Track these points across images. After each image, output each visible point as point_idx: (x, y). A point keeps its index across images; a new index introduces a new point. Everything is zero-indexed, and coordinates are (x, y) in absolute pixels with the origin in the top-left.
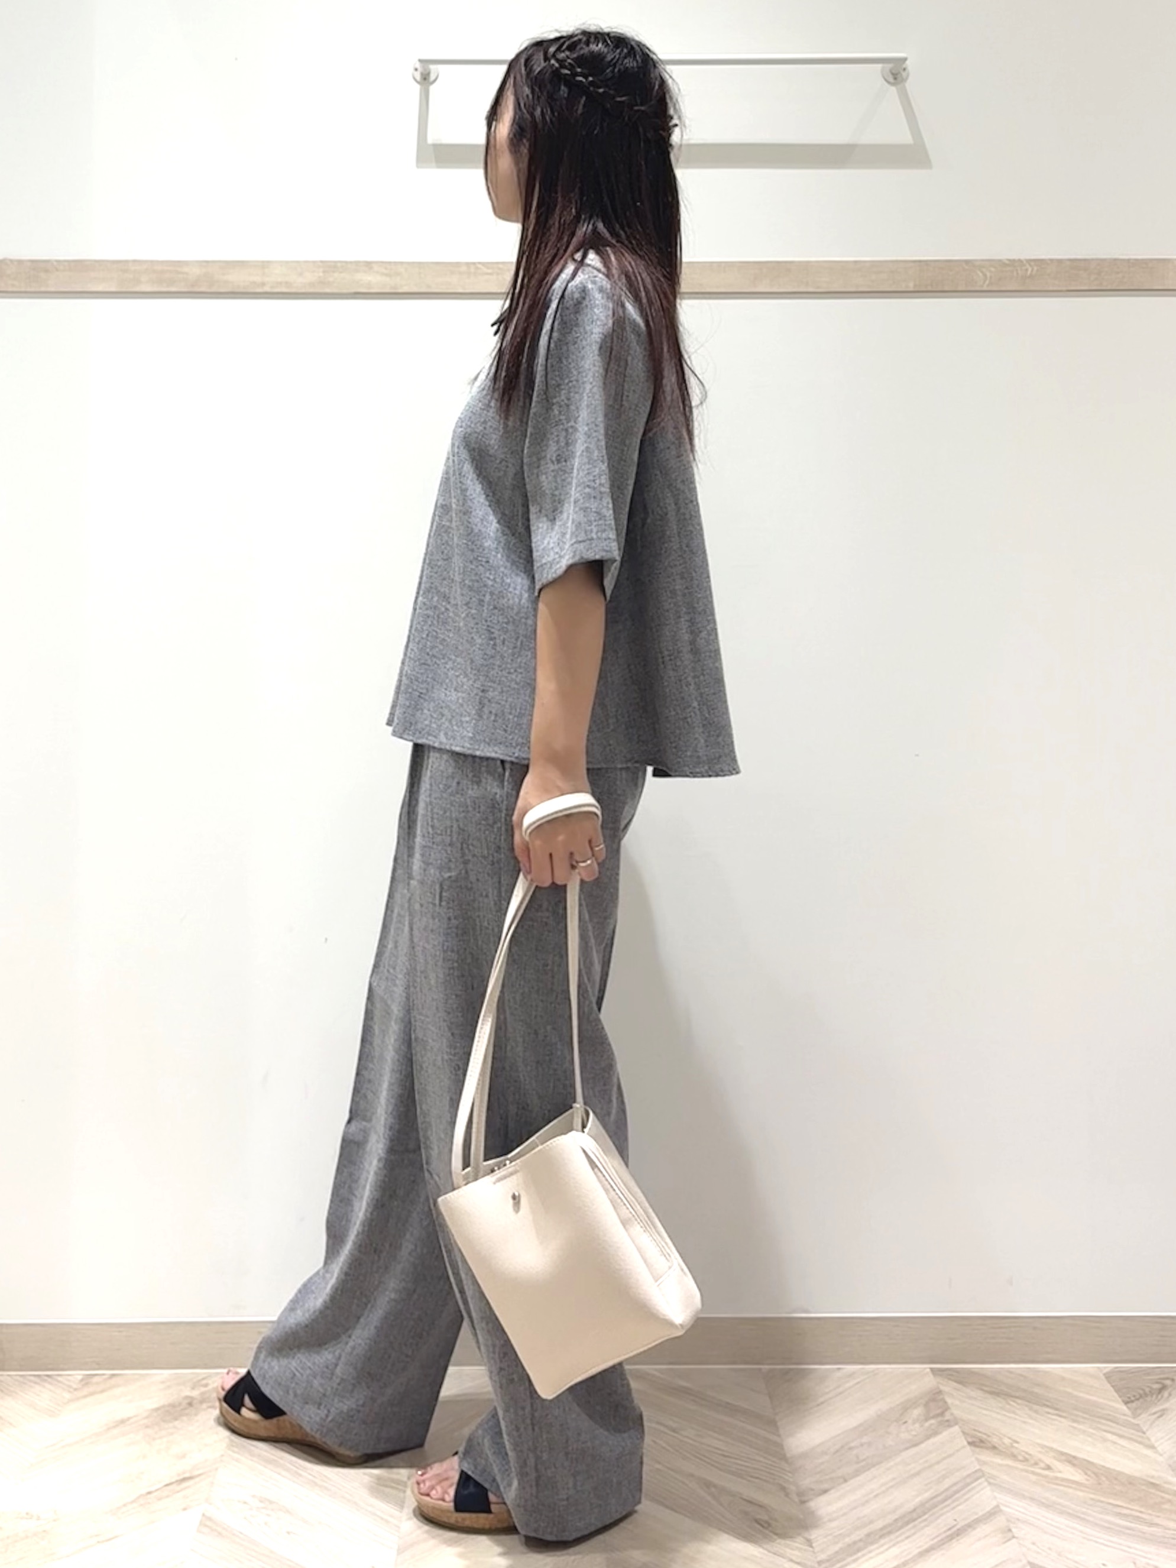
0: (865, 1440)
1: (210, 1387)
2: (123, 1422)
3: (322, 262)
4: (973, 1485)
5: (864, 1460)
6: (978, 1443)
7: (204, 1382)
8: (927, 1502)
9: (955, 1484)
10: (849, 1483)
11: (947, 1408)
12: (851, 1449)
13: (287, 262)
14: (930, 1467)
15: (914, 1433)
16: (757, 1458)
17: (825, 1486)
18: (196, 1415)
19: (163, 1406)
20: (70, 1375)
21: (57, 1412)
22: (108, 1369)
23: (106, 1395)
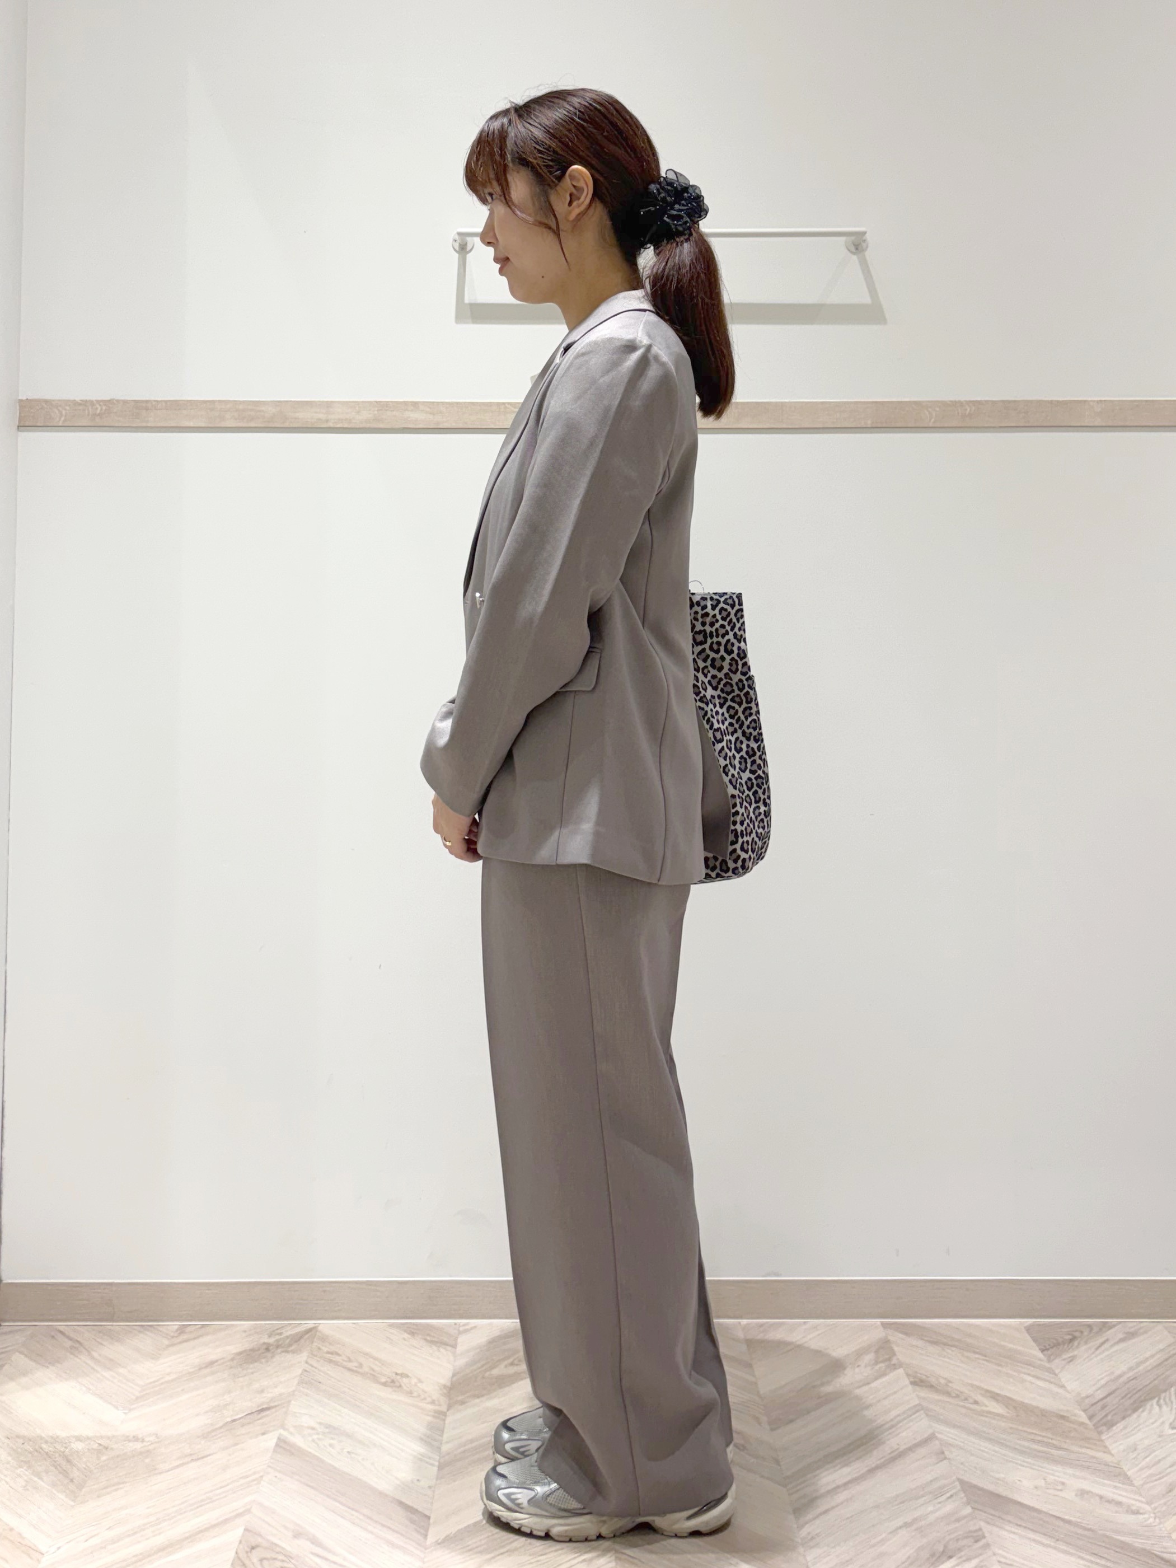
1: (284, 1335)
2: (212, 1363)
3: (375, 402)
6: (919, 1382)
7: (279, 1331)
9: (899, 1415)
11: (895, 1354)
15: (866, 1374)
19: (245, 1351)
20: (168, 1325)
21: (158, 1355)
22: (199, 1320)
23: (197, 1342)
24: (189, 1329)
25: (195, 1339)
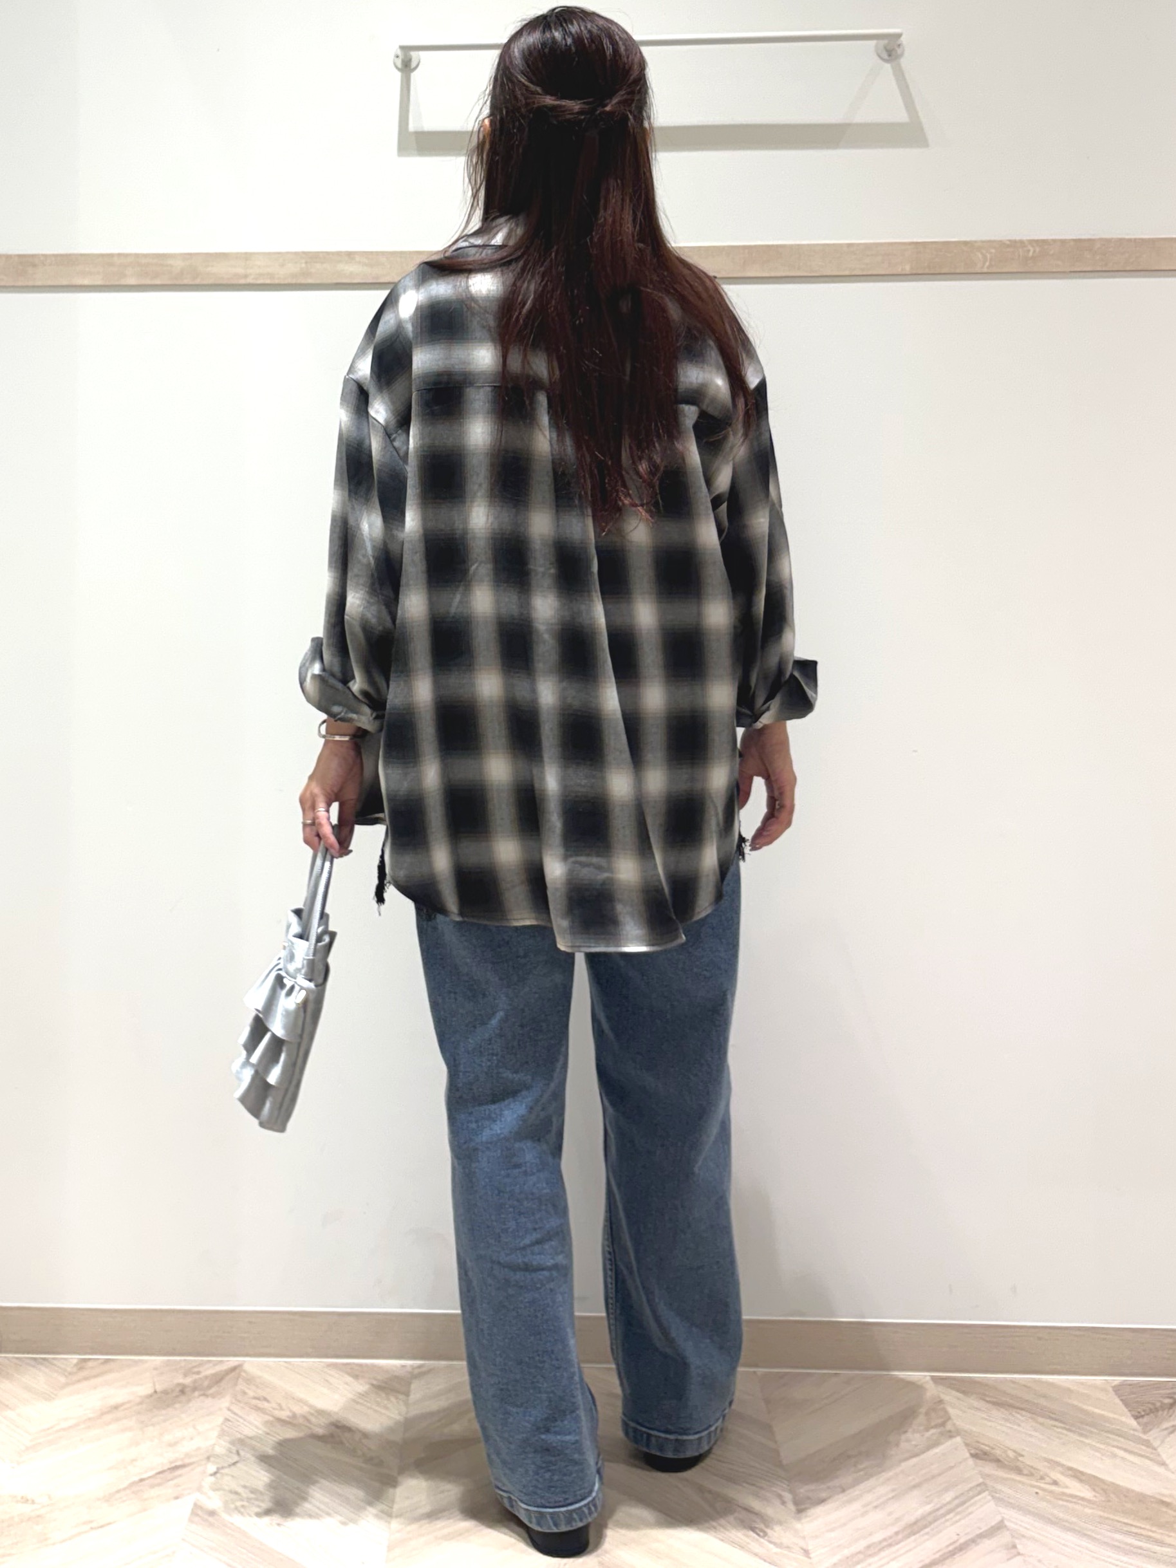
1: (202, 1375)
2: (116, 1407)
3: (303, 253)
4: (977, 1498)
6: (981, 1455)
7: (196, 1370)
9: (958, 1497)
11: (949, 1418)
13: (269, 254)
14: (930, 1479)
15: (915, 1442)
17: (824, 1495)
19: (156, 1393)
20: (65, 1359)
21: (53, 1396)
22: (102, 1353)
23: (100, 1380)
24: (90, 1364)
25: (95, 1376)
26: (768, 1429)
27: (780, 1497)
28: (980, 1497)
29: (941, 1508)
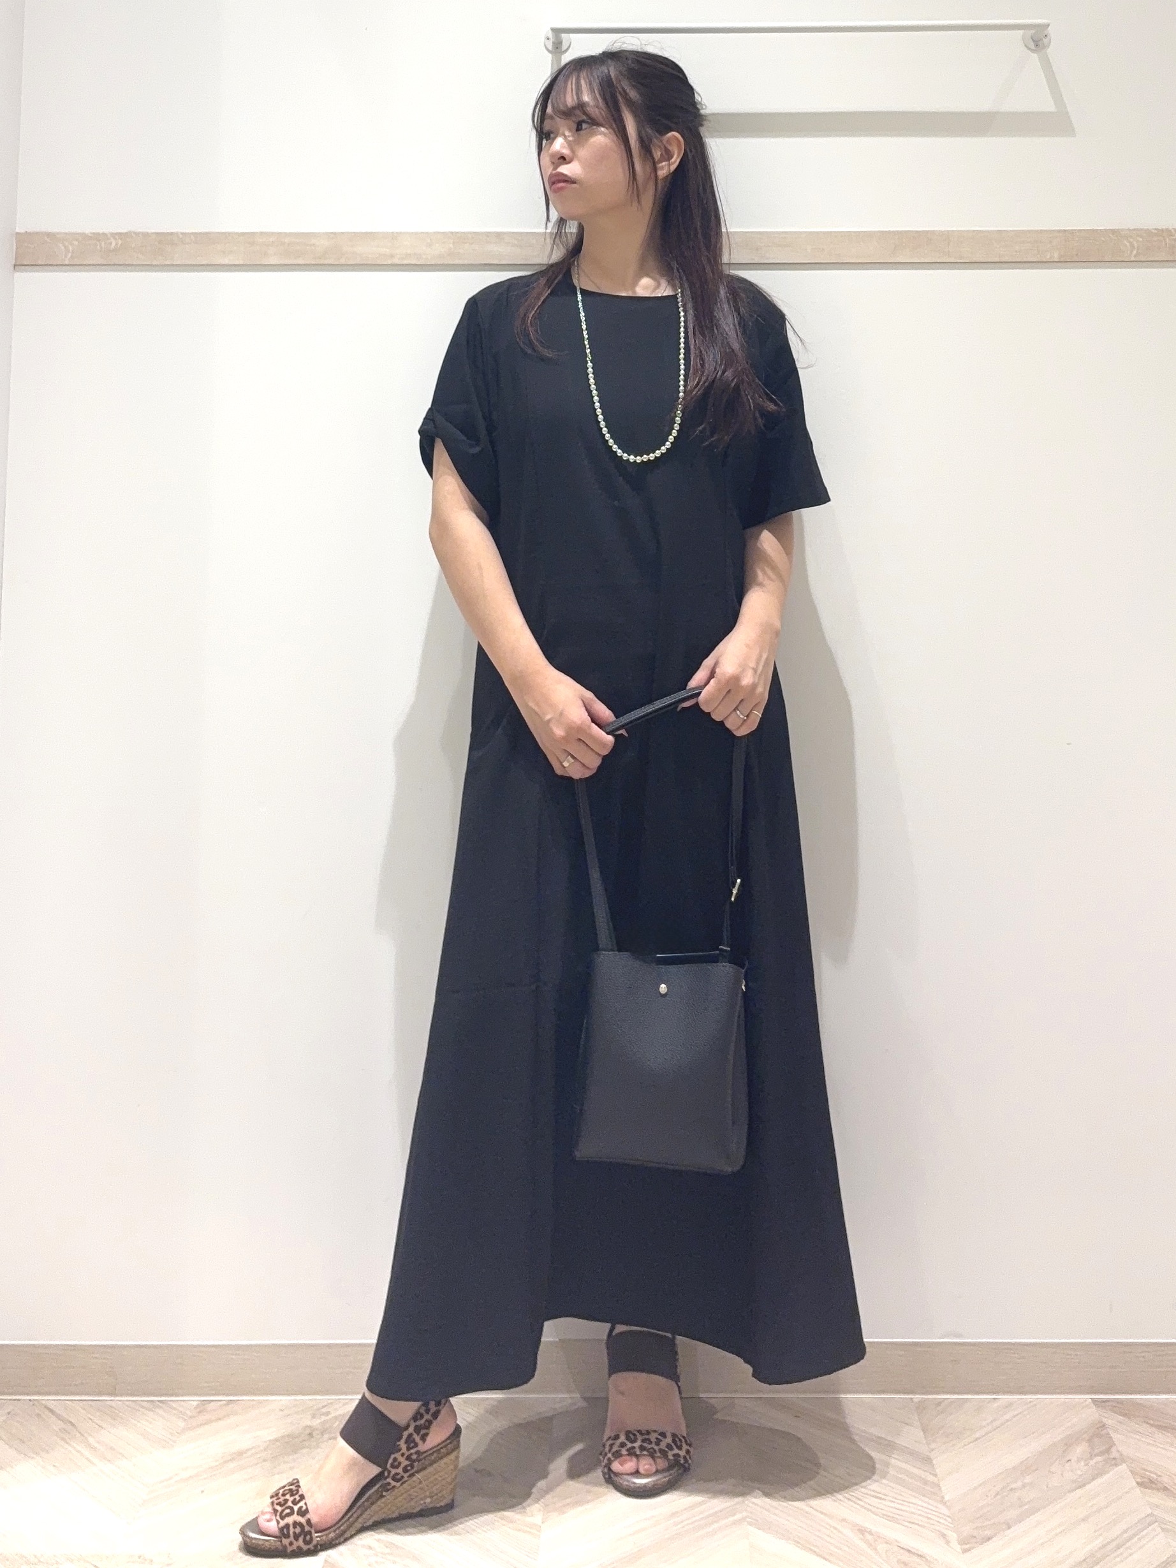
0: (1028, 1479)
1: (333, 1415)
2: (241, 1454)
3: (452, 233)
4: (1146, 1531)
5: (1029, 1502)
6: (1148, 1483)
7: (324, 1410)
8: (1096, 1552)
9: (1126, 1531)
10: (1012, 1529)
11: (1114, 1445)
12: (1011, 1490)
13: (416, 234)
14: (1098, 1511)
15: (1079, 1473)
16: (914, 1500)
17: (988, 1533)
18: (317, 1447)
19: (283, 1437)
20: (184, 1401)
21: (171, 1442)
22: (228, 1395)
23: (221, 1423)
24: (212, 1405)
25: (218, 1419)
26: (927, 1461)
27: (944, 1536)
28: (1150, 1528)
29: (1109, 1543)
